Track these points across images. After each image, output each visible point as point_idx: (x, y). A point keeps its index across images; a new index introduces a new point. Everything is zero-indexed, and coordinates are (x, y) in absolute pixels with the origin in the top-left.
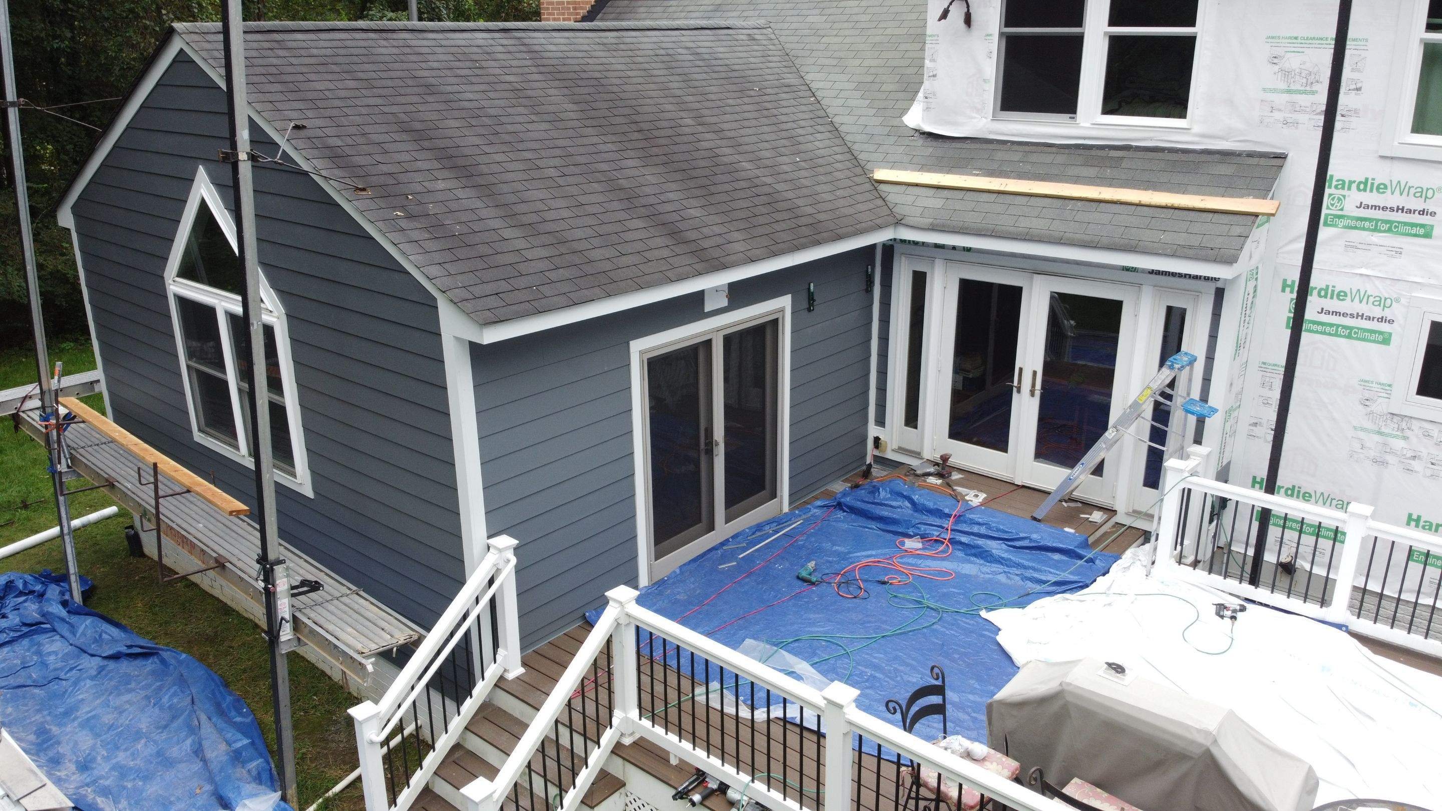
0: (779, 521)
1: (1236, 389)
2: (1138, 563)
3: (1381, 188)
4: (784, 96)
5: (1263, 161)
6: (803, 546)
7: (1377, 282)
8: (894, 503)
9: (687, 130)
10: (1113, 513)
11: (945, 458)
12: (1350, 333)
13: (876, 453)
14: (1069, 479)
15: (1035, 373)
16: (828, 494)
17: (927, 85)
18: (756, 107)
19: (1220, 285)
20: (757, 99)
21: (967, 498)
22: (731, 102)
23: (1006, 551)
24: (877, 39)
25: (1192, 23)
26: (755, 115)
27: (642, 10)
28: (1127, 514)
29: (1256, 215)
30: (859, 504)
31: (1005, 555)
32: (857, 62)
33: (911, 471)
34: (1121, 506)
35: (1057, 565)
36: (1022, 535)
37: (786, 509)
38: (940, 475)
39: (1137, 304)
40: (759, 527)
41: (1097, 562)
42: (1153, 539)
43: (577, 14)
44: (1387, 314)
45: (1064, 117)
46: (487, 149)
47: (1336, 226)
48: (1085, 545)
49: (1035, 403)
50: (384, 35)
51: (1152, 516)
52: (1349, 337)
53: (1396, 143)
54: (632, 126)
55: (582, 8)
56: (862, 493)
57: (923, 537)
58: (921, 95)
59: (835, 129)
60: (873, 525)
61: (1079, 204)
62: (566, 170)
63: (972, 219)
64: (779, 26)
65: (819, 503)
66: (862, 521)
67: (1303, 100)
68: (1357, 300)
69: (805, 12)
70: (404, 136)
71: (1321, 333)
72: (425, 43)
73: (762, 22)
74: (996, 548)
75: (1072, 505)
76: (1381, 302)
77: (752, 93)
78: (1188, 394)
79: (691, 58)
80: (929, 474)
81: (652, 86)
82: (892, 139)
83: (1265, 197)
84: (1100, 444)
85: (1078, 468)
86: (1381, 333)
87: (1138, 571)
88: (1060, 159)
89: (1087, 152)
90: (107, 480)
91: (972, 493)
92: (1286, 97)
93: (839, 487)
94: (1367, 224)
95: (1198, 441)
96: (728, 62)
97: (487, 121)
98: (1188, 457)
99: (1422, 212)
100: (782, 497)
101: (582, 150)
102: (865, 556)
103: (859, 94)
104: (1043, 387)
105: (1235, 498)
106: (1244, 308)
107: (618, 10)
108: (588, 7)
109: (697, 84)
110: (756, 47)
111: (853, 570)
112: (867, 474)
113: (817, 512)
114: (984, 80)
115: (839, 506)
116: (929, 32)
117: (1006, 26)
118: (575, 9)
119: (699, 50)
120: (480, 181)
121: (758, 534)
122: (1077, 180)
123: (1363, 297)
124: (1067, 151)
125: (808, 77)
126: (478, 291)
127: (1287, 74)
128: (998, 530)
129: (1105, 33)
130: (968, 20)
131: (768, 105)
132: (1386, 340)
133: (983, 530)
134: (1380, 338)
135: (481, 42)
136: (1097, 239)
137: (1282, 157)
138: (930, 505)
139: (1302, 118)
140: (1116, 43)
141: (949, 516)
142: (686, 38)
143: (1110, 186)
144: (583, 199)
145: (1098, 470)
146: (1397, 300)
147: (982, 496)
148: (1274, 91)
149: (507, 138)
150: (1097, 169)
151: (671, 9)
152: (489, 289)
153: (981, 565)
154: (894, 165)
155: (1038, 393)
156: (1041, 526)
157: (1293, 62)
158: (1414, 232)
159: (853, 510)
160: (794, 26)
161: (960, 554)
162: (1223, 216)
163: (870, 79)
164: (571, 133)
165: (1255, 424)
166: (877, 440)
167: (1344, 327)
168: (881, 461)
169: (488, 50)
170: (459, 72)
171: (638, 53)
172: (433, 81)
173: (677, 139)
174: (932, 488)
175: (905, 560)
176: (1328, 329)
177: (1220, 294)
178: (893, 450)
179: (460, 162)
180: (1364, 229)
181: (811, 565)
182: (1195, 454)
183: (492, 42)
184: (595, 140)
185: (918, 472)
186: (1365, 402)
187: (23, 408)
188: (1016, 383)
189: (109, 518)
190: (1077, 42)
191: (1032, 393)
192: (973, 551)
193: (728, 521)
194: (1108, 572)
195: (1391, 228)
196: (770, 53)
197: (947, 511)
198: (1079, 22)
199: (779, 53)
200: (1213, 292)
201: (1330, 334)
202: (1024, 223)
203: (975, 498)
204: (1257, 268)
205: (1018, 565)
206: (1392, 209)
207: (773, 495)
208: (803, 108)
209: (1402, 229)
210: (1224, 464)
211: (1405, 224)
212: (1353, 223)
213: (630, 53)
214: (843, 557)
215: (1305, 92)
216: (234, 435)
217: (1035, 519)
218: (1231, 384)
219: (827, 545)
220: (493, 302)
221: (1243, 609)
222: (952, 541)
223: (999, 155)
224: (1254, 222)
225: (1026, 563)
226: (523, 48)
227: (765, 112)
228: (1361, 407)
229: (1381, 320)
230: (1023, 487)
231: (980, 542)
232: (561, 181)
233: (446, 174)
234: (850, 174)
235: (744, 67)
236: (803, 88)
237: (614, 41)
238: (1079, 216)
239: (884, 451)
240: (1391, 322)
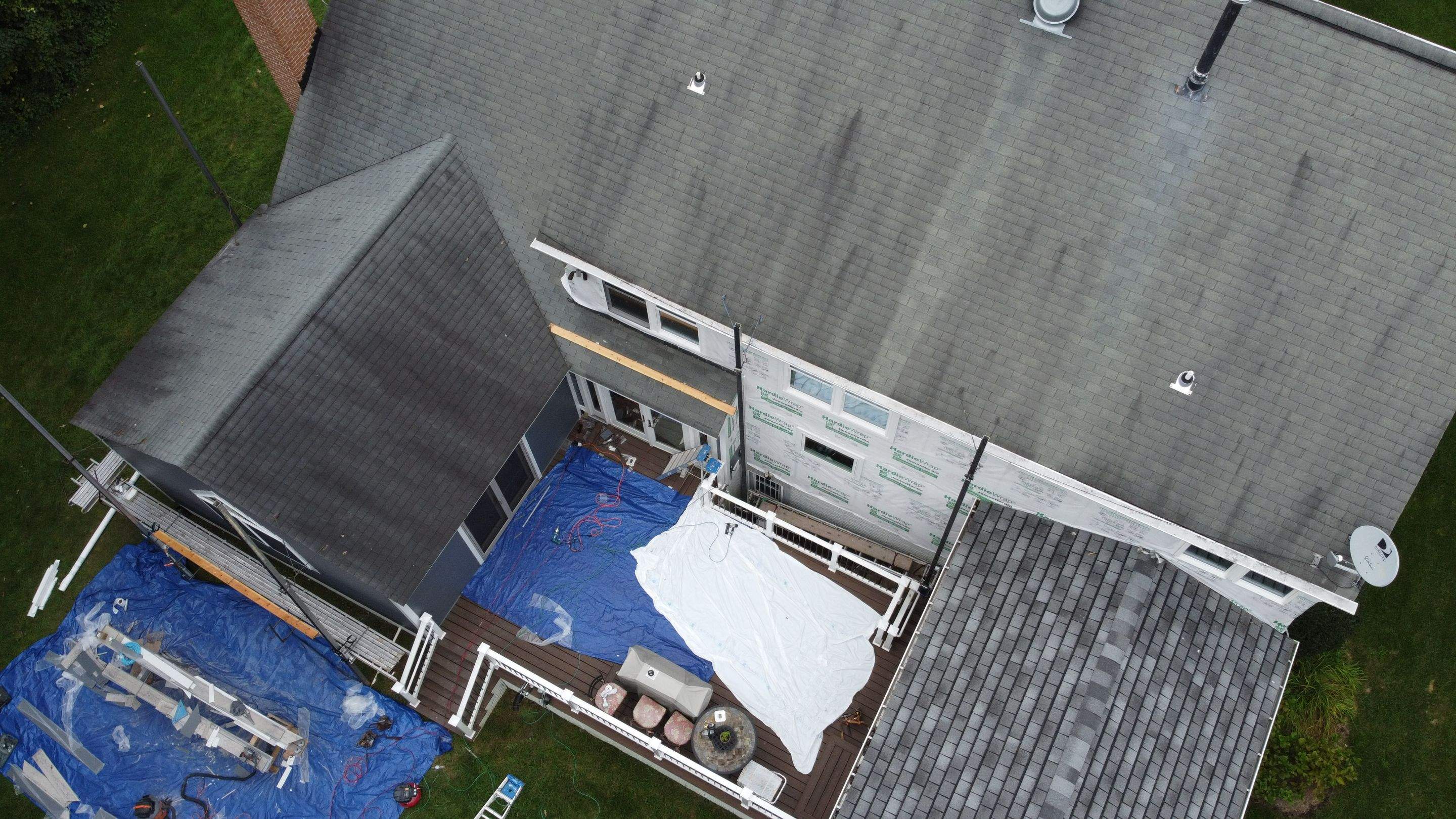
0: (538, 490)
5: (732, 378)
6: (552, 510)
7: (786, 421)
9: (440, 353)
13: (583, 416)
16: (561, 454)
21: (627, 463)
22: (455, 292)
29: (726, 414)
30: (577, 473)
31: (643, 506)
36: (650, 495)
37: (539, 480)
40: (530, 496)
41: (681, 506)
45: (643, 323)
46: (355, 464)
54: (412, 374)
59: (522, 278)
61: (654, 382)
64: (463, 143)
65: (557, 467)
68: (778, 421)
69: (479, 133)
70: (319, 484)
72: (284, 374)
74: (639, 502)
76: (787, 425)
77: (465, 266)
79: (420, 248)
81: (409, 313)
82: (557, 298)
86: (789, 432)
87: (699, 503)
88: (645, 345)
89: (657, 344)
91: (631, 458)
93: (566, 444)
96: (442, 232)
97: (345, 436)
102: (582, 514)
109: (431, 283)
110: (454, 188)
111: (576, 528)
112: (580, 427)
113: (557, 476)
115: (567, 470)
119: (421, 231)
120: (364, 496)
121: (530, 503)
122: (653, 364)
125: (496, 215)
128: (641, 492)
131: (478, 275)
135: (308, 345)
138: (610, 474)
141: (618, 481)
142: (409, 216)
146: (793, 428)
147: (634, 460)
149: (359, 445)
152: (397, 579)
154: (561, 321)
159: (574, 474)
160: (474, 147)
162: (714, 409)
166: (583, 412)
167: (775, 426)
170: (312, 393)
173: (438, 369)
174: (608, 456)
175: (599, 514)
179: (349, 486)
181: (557, 531)
184: (398, 408)
186: (787, 446)
191: (650, 426)
193: (512, 511)
195: (787, 409)
196: (465, 189)
197: (617, 478)
199: (470, 184)
201: (770, 426)
202: (630, 388)
203: (631, 461)
207: (532, 480)
211: (794, 411)
214: (572, 517)
221: (737, 526)
223: (616, 332)
224: (726, 417)
227: (478, 287)
229: (788, 429)
233: (348, 502)
236: (494, 230)
239: (587, 415)
240: (792, 431)
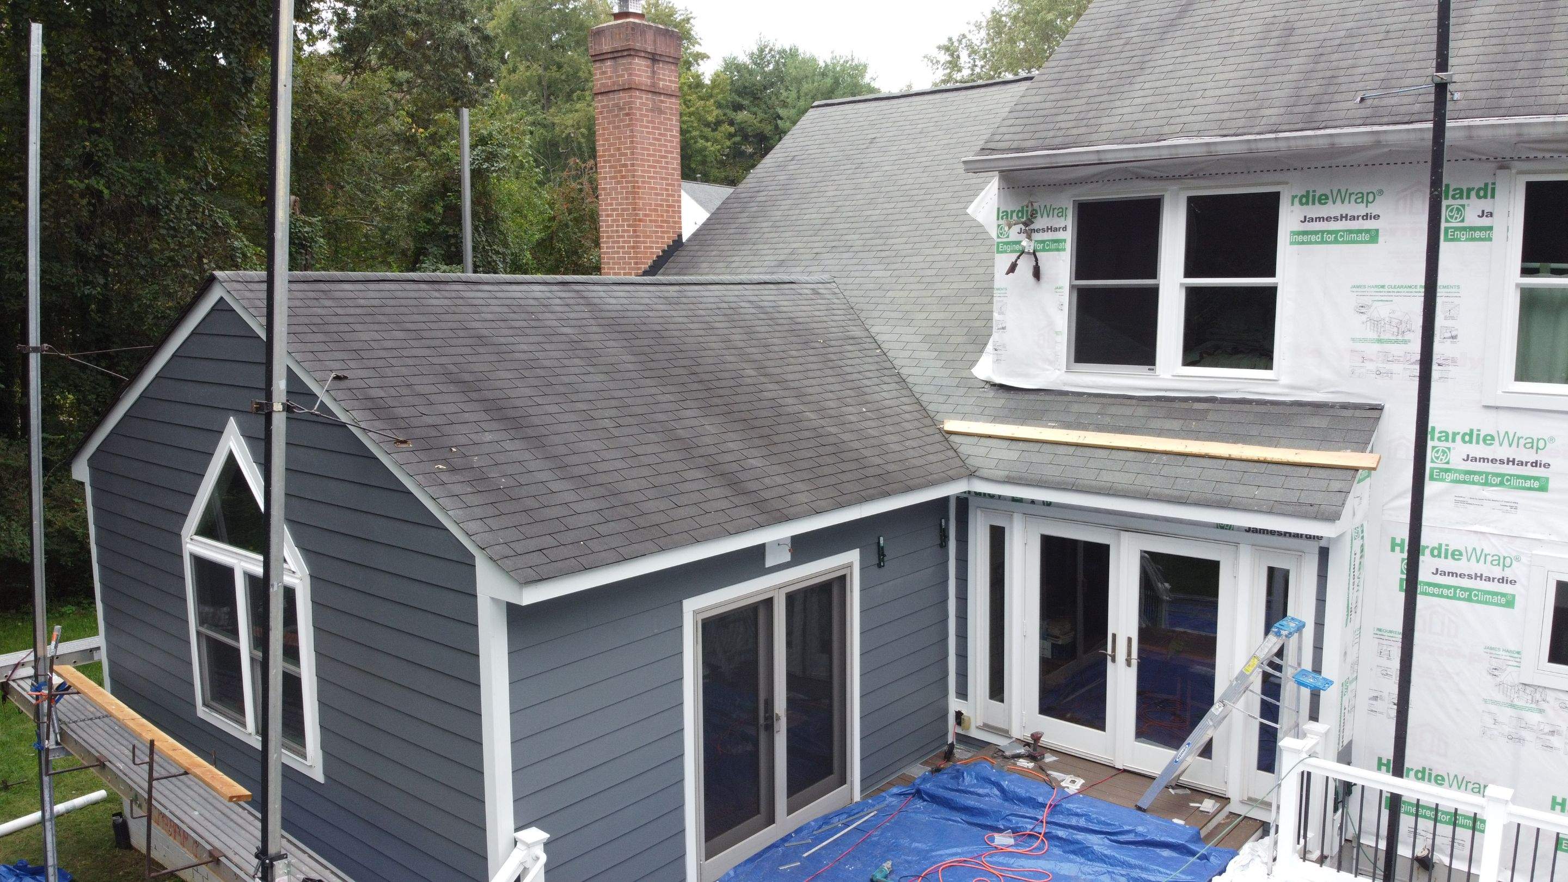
0: (850, 812)
1: (1351, 658)
2: (1257, 860)
3: (1488, 440)
4: (849, 348)
5: (1358, 413)
6: (878, 843)
7: (1494, 540)
8: (981, 791)
9: (749, 381)
10: (1226, 801)
11: (1036, 737)
12: (1469, 596)
13: (959, 730)
14: (1175, 762)
15: (1130, 640)
16: (906, 780)
17: (995, 337)
18: (821, 358)
19: (1323, 543)
20: (822, 351)
21: (1063, 784)
22: (794, 353)
23: (1109, 847)
24: (944, 293)
25: (1273, 274)
26: (820, 366)
27: (704, 265)
28: (1242, 802)
29: (1356, 469)
30: (941, 792)
31: (1108, 852)
32: (924, 315)
33: (999, 752)
34: (1234, 793)
35: (1166, 863)
36: (1126, 828)
37: (857, 797)
38: (1031, 757)
39: (1235, 565)
40: (826, 820)
41: (1212, 859)
42: (1272, 831)
43: (639, 269)
44: (1508, 573)
45: (1143, 369)
46: (539, 400)
47: (1443, 480)
48: (1197, 839)
49: (1132, 673)
50: (436, 286)
51: (1270, 805)
52: (1469, 599)
53: (1499, 392)
54: (693, 377)
55: (642, 263)
56: (944, 778)
57: (1015, 831)
58: (990, 347)
59: (902, 381)
60: (957, 817)
61: (1165, 457)
62: (621, 421)
63: (1052, 472)
64: (844, 280)
65: (895, 790)
66: (945, 813)
67: (1396, 349)
68: (1473, 559)
69: (869, 267)
70: (452, 388)
71: (1438, 596)
72: (479, 294)
73: (826, 277)
74: (1097, 843)
75: (1180, 791)
76: (1500, 561)
77: (817, 345)
78: (1299, 664)
79: (754, 311)
80: (1019, 756)
81: (714, 338)
82: (962, 391)
83: (1363, 451)
84: (1207, 721)
85: (1184, 748)
86: (1503, 595)
87: (1258, 869)
88: (1141, 411)
89: (1169, 404)
90: (98, 760)
91: (1069, 778)
92: (1377, 347)
93: (918, 771)
94: (1476, 478)
95: (1314, 717)
96: (792, 315)
97: (541, 372)
98: (1305, 736)
99: (1535, 464)
100: (852, 782)
101: (639, 401)
102: (951, 855)
103: (927, 346)
104: (1140, 657)
105: (1360, 782)
106: (1352, 568)
107: (680, 265)
108: (650, 262)
109: (759, 336)
110: (820, 301)
111: (936, 871)
112: (949, 755)
113: (894, 801)
114: (1057, 333)
115: (919, 794)
116: (996, 285)
117: (1077, 278)
118: (636, 263)
119: (762, 304)
120: (530, 432)
121: (825, 828)
122: (1160, 433)
123: (1481, 556)
124: (1147, 403)
125: (874, 330)
126: (519, 547)
127: (1376, 323)
128: (1100, 822)
129: (1181, 285)
130: (1037, 274)
131: (833, 357)
132: (1509, 602)
133: (1082, 822)
134: (1503, 600)
135: (538, 295)
136: (1186, 494)
137: (1378, 409)
138: (1022, 792)
139: (1396, 367)
140: (1192, 293)
141: (1044, 805)
142: (749, 291)
143: (1197, 439)
144: (638, 450)
145: (1207, 751)
146: (1518, 559)
147: (1080, 782)
148: (1364, 340)
149: (562, 389)
150: (1181, 422)
151: (734, 265)
152: (533, 544)
153: (1081, 864)
154: (964, 417)
155: (1134, 662)
156: (1147, 817)
157: (1382, 311)
158: (1528, 484)
159: (934, 799)
160: (858, 281)
161: (1057, 851)
162: (1321, 471)
163: (937, 331)
164: (629, 384)
165: (1376, 698)
166: (959, 715)
167: (1462, 589)
168: (964, 739)
169: (545, 302)
170: (514, 324)
171: (700, 306)
172: (486, 333)
173: (739, 390)
174: (1023, 772)
175: (995, 859)
176: (1445, 592)
177: (1324, 554)
178: (977, 727)
179: (511, 413)
180: (1474, 483)
181: (887, 865)
182: (1312, 732)
183: (549, 295)
184: (653, 391)
185: (1007, 753)
186: (1494, 672)
187: (14, 677)
188: (1109, 651)
189: (96, 803)
190: (1152, 295)
191: (1129, 663)
192: (1072, 847)
193: (791, 810)
194: (1224, 871)
195: (1503, 481)
196: (834, 306)
197: (1041, 800)
198: (1153, 273)
199: (844, 306)
200: (1317, 551)
201: (1447, 597)
202: (1107, 477)
203: (1072, 784)
204: (1362, 526)
205: (1123, 864)
206: (1502, 462)
207: (843, 780)
208: (870, 360)
209: (1514, 482)
210: (1345, 743)
211: (1518, 477)
212: (1462, 477)
213: (692, 306)
214: (924, 855)
215: (1397, 342)
216: (242, 711)
217: (1139, 809)
218: (1345, 653)
219: (905, 842)
220: (536, 558)
222: (1048, 836)
223: (1076, 407)
224: (1354, 477)
225: (1133, 861)
226: (581, 301)
227: (830, 364)
228: (1489, 677)
229: (1502, 580)
230: (1125, 771)
231: (1080, 836)
232: (616, 432)
233: (495, 425)
234: (920, 425)
235: (808, 320)
236: (868, 340)
237: (675, 294)
238: (1166, 471)
239: (968, 729)
240: (1513, 582)
